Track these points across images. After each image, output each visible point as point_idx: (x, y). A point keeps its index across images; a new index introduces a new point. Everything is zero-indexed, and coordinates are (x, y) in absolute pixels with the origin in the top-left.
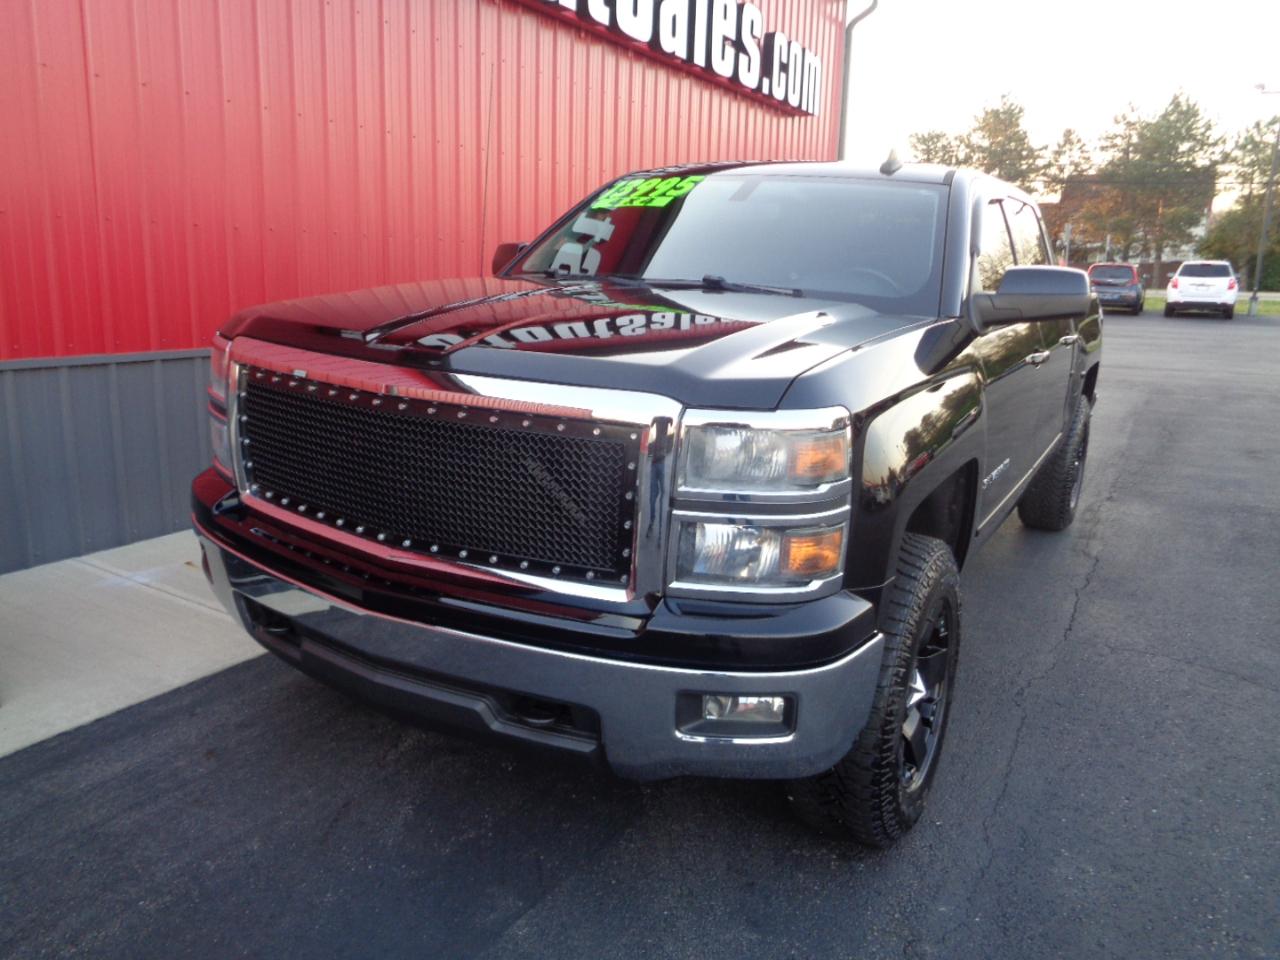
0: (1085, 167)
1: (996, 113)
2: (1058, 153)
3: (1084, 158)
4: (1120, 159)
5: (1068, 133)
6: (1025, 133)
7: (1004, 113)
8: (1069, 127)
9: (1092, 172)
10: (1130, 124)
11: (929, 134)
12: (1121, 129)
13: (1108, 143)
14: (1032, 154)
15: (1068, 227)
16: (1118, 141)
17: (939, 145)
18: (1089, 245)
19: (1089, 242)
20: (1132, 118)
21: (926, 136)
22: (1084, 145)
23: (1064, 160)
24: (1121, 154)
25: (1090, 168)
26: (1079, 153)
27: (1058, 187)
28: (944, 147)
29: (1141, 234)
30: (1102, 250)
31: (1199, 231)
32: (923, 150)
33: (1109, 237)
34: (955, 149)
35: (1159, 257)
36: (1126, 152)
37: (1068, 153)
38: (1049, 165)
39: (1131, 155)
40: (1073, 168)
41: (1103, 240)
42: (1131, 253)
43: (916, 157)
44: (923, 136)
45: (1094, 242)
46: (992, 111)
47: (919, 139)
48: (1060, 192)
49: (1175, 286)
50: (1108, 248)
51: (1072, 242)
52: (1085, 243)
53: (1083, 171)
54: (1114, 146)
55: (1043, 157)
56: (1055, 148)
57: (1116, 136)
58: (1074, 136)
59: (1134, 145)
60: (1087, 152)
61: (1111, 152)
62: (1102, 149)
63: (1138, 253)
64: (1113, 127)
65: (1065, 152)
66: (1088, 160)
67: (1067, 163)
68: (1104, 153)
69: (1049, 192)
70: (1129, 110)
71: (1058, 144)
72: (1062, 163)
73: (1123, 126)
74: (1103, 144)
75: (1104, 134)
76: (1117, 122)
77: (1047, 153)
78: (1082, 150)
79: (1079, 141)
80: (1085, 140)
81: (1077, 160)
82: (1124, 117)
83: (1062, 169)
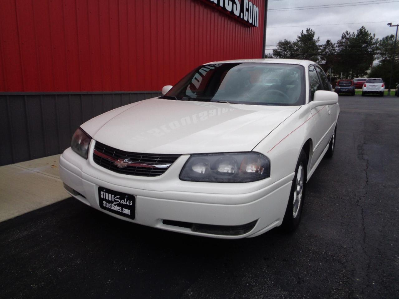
1: (305, 35)
2: (325, 48)
4: (344, 50)
5: (328, 42)
6: (315, 41)
7: (308, 35)
8: (329, 39)
9: (336, 54)
10: (347, 39)
11: (285, 42)
12: (344, 41)
13: (340, 45)
14: (317, 48)
17: (288, 46)
18: (335, 76)
20: (348, 37)
24: (344, 48)
25: (335, 52)
26: (331, 48)
27: (325, 58)
28: (290, 47)
30: (339, 78)
31: (369, 71)
32: (283, 47)
33: (342, 73)
34: (293, 47)
36: (346, 47)
37: (328, 48)
38: (322, 51)
39: (348, 48)
40: (330, 52)
41: (340, 75)
42: (348, 78)
43: (281, 50)
45: (337, 75)
47: (282, 44)
48: (326, 60)
49: (365, 86)
50: (341, 77)
54: (342, 45)
55: (321, 49)
56: (324, 46)
57: (343, 42)
58: (330, 42)
59: (349, 45)
60: (334, 47)
61: (341, 47)
62: (339, 46)
63: (350, 78)
64: (342, 40)
65: (327, 48)
66: (334, 50)
67: (328, 51)
68: (339, 48)
69: (322, 60)
70: (347, 35)
71: (325, 45)
72: (326, 51)
73: (345, 39)
74: (339, 45)
75: (339, 42)
76: (343, 37)
77: (321, 48)
78: (333, 47)
79: (332, 44)
80: (333, 44)
81: (331, 50)
82: (345, 36)
83: (326, 53)
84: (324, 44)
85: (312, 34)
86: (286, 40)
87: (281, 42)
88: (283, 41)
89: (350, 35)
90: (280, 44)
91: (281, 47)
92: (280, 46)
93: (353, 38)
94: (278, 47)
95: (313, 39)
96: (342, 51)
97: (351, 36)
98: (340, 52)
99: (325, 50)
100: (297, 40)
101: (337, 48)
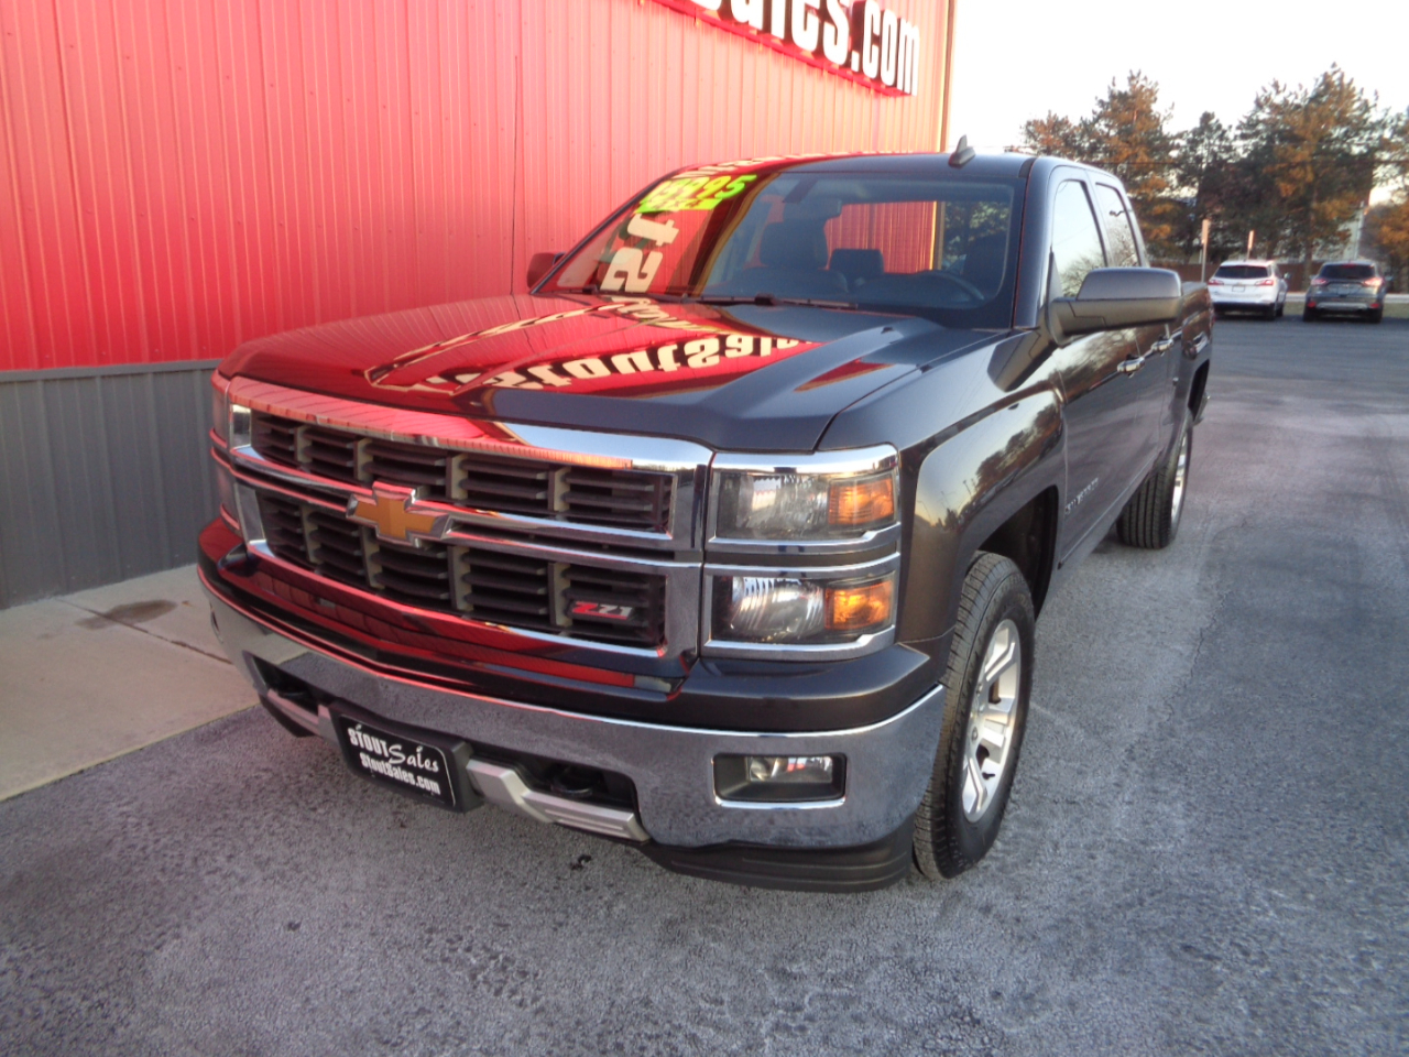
0: (1225, 156)
1: (1122, 97)
2: (1194, 143)
3: (1225, 147)
4: (1265, 147)
5: (1206, 117)
6: (1158, 120)
7: (1134, 97)
8: (1210, 111)
9: (1230, 161)
10: (1276, 108)
11: (1048, 121)
12: (1263, 116)
13: (1249, 132)
14: (1165, 144)
15: (1206, 224)
16: (1260, 127)
17: (1061, 133)
18: (1229, 245)
19: (1229, 241)
20: (1278, 100)
21: (1046, 122)
22: (1224, 132)
23: (1201, 150)
24: (1264, 143)
25: (1230, 158)
26: (1217, 143)
27: (1194, 179)
28: (1066, 137)
29: (1288, 232)
30: (1243, 250)
31: (1356, 228)
32: (1043, 140)
33: (1251, 234)
34: (1077, 139)
35: (1309, 256)
36: (1270, 139)
37: (1206, 140)
38: (1185, 156)
39: (1277, 143)
40: (1210, 159)
42: (1277, 253)
43: (1034, 147)
44: (1042, 122)
45: (1234, 242)
46: (1120, 93)
47: (1037, 129)
48: (1197, 184)
50: (1250, 246)
51: (1210, 241)
52: (1226, 242)
53: (1225, 161)
54: (1257, 134)
55: (1178, 147)
56: (1191, 136)
57: (1258, 122)
58: (1213, 121)
59: (1280, 132)
60: (1227, 139)
61: (1253, 141)
62: (1244, 137)
63: (1284, 252)
64: (1256, 112)
65: (1202, 141)
66: (1229, 149)
67: (1205, 153)
68: (1246, 142)
69: (1183, 186)
70: (1274, 92)
71: (1195, 132)
72: (1199, 153)
73: (1267, 110)
74: (1244, 131)
75: (1245, 121)
76: (1259, 105)
77: (1183, 143)
78: (1221, 137)
79: (1219, 127)
80: (1225, 127)
81: (1216, 149)
82: (1267, 99)
83: (1199, 159)
84: (1190, 129)
85: (1148, 90)
86: (1052, 115)
87: (1035, 122)
88: (1043, 117)
89: (1286, 93)
90: (1031, 128)
91: (1036, 140)
92: (1030, 134)
93: (1298, 106)
94: (1024, 137)
95: (1151, 111)
96: (1255, 152)
97: (1291, 99)
98: (1249, 156)
99: (1193, 149)
100: (1094, 113)
101: (1239, 144)
